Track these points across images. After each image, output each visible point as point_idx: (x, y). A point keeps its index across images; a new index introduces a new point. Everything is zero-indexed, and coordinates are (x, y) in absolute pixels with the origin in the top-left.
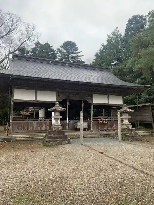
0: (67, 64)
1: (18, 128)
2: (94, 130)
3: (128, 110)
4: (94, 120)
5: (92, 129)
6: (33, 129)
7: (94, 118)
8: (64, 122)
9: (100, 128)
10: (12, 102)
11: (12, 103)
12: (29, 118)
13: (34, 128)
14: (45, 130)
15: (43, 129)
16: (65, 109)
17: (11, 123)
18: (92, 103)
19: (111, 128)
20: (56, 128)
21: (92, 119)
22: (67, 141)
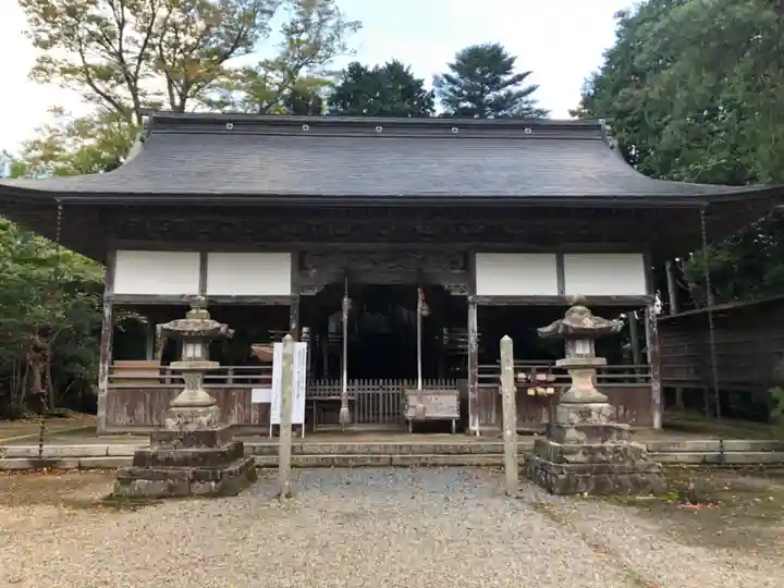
0: (379, 129)
1: (131, 413)
2: (483, 429)
4: (481, 381)
5: (475, 426)
7: (481, 372)
10: (105, 304)
11: (107, 311)
14: (242, 422)
17: (103, 391)
20: (179, 416)
21: (474, 376)
22: (217, 481)
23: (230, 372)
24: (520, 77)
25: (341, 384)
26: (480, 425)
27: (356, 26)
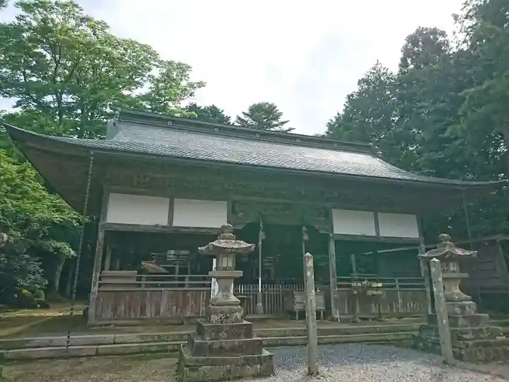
0: (258, 136)
2: (342, 317)
3: (459, 252)
4: (339, 286)
6: (158, 312)
7: (339, 280)
8: (252, 289)
9: (358, 310)
10: (100, 230)
11: (101, 235)
12: (147, 279)
13: (162, 311)
14: (194, 315)
15: (188, 314)
16: (253, 246)
17: (94, 293)
18: (331, 235)
19: (392, 309)
20: (221, 313)
21: (334, 283)
22: (261, 364)
23: (187, 279)
24: (283, 123)
25: (257, 287)
26: (340, 314)
27: (201, 85)
